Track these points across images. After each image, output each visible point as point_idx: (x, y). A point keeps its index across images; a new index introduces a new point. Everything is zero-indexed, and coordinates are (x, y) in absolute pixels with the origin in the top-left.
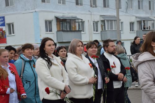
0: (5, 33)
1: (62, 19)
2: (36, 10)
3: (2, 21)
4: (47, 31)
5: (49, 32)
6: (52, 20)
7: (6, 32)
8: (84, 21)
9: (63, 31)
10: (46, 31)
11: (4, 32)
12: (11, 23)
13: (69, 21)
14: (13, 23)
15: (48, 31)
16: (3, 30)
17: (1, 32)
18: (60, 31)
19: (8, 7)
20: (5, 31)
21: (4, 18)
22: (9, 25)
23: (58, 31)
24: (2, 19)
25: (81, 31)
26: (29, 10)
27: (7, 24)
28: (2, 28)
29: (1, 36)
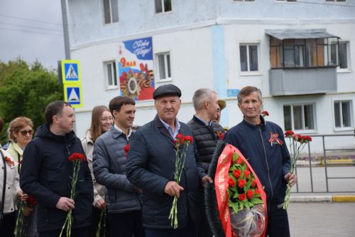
0: (152, 75)
1: (284, 40)
2: (219, 20)
3: (147, 47)
4: (244, 69)
5: (249, 73)
6: (259, 43)
7: (154, 73)
8: (348, 42)
9: (285, 68)
10: (242, 70)
11: (151, 73)
12: (166, 53)
13: (303, 43)
14: (168, 52)
15: (247, 70)
16: (149, 69)
17: (145, 72)
18: (277, 68)
19: (161, 13)
20: (151, 71)
21: (150, 40)
22: (161, 56)
23: (272, 69)
24: (148, 44)
25: (335, 67)
26: (204, 20)
27: (156, 54)
28: (146, 65)
29: (144, 82)
